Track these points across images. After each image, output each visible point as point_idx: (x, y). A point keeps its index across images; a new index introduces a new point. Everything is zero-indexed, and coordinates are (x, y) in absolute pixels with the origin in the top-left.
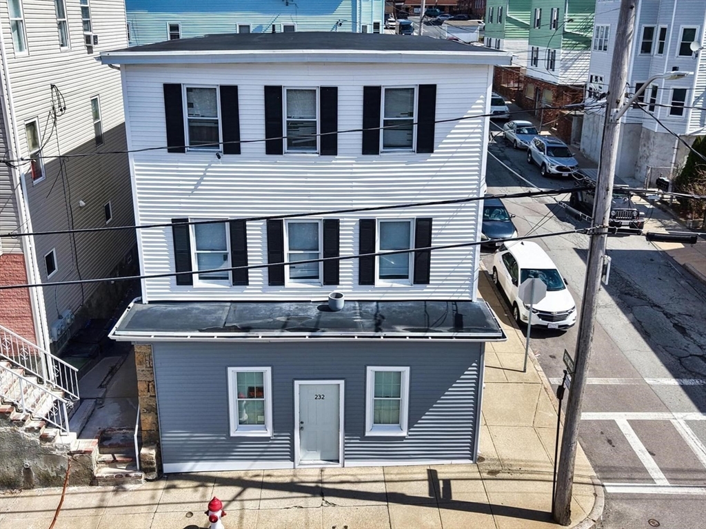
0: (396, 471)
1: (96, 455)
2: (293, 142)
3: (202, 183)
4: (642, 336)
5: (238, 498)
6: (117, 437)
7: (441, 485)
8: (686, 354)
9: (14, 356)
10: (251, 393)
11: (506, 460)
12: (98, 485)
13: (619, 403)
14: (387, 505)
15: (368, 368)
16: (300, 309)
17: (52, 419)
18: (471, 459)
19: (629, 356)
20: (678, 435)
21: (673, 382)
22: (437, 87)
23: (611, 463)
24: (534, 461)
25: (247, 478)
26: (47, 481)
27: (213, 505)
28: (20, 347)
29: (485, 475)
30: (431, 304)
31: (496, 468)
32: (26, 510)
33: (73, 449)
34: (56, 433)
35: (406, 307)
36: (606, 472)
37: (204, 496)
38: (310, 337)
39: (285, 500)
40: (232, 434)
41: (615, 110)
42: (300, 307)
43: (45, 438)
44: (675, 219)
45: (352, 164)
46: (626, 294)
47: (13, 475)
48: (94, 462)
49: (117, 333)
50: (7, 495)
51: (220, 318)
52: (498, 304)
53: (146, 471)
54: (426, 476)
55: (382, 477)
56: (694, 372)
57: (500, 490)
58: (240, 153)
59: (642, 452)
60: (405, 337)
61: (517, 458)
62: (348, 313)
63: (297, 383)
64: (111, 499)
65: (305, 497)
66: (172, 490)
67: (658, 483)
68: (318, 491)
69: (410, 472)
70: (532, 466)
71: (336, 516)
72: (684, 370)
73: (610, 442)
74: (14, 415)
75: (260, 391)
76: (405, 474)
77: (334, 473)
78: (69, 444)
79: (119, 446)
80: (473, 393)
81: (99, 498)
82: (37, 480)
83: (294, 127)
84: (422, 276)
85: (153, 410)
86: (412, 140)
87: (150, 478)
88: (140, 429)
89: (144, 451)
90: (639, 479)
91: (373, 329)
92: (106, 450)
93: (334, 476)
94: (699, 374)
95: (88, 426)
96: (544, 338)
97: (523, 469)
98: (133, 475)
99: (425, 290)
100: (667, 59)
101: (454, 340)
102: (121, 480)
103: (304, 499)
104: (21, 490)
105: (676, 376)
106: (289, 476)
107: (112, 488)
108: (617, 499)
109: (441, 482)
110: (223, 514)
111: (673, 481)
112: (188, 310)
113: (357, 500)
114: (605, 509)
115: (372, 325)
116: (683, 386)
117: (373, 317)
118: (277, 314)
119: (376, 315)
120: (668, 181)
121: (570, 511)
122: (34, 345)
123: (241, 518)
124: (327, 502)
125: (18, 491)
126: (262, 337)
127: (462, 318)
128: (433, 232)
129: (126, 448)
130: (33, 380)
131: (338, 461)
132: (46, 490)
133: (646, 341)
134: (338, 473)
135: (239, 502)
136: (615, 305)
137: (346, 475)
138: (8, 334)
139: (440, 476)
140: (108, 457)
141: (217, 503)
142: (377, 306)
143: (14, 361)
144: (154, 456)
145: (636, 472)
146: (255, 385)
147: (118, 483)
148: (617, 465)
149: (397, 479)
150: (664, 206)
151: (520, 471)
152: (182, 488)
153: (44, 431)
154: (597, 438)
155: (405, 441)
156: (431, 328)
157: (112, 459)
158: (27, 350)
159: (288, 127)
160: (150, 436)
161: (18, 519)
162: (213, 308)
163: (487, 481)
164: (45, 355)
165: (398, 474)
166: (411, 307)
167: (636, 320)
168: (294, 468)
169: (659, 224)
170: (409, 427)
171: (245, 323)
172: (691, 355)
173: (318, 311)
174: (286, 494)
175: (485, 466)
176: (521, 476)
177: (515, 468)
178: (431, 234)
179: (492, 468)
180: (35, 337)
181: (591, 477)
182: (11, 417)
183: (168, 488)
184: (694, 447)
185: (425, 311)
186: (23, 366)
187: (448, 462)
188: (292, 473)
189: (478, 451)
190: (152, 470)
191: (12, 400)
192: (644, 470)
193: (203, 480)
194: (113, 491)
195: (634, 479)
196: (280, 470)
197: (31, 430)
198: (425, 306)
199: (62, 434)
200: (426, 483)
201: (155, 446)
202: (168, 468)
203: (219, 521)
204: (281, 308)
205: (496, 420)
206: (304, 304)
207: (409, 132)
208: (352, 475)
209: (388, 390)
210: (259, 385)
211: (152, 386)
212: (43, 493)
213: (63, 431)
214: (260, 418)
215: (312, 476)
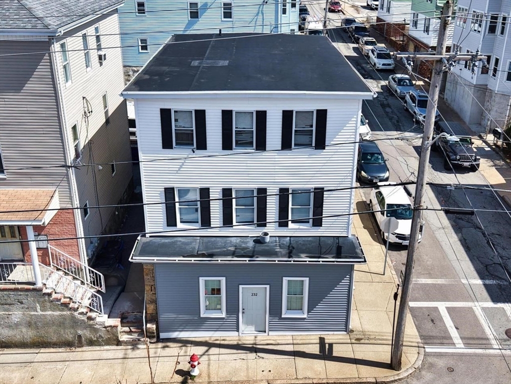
0: (300, 338)
1: (120, 328)
2: (239, 142)
3: (183, 167)
4: (465, 250)
5: (206, 354)
6: (131, 317)
7: (327, 346)
8: (491, 262)
9: (66, 268)
10: (213, 292)
11: (367, 332)
12: (121, 345)
13: (442, 296)
14: (294, 359)
15: (284, 278)
16: (243, 242)
17: (93, 307)
18: (346, 331)
19: (453, 264)
20: (475, 316)
21: (479, 282)
22: (328, 111)
23: (431, 334)
24: (384, 333)
25: (210, 342)
26: (91, 343)
27: (193, 358)
28: (71, 263)
29: (353, 341)
30: (323, 239)
31: (360, 337)
32: (81, 359)
33: (107, 324)
34: (96, 315)
35: (307, 241)
36: (427, 339)
37: (186, 352)
38: (249, 261)
39: (234, 355)
40: (202, 316)
41: (427, 142)
42: (242, 241)
43: (90, 318)
44: (504, 160)
45: (275, 156)
46: (459, 219)
47: (71, 339)
48: (119, 332)
49: (134, 258)
50: (68, 350)
51: (194, 248)
52: (371, 227)
53: (150, 337)
54: (318, 341)
55: (291, 342)
56: (493, 275)
57: (362, 350)
58: (206, 149)
59: (452, 327)
60: (306, 261)
61: (374, 330)
62: (272, 244)
63: (241, 287)
64: (131, 354)
65: (246, 353)
66: (166, 348)
67: (457, 346)
68: (254, 349)
69: (308, 338)
70: (383, 336)
71: (264, 365)
72: (488, 274)
73: (432, 321)
74: (72, 305)
75: (218, 291)
76: (306, 339)
77: (263, 339)
78: (104, 322)
79: (132, 322)
80: (347, 293)
81: (123, 353)
82: (85, 343)
83: (240, 134)
84: (318, 223)
85: (154, 302)
86: (312, 141)
87: (152, 341)
88: (146, 313)
89: (149, 325)
90: (446, 344)
91: (287, 256)
92: (125, 325)
93: (263, 340)
94: (497, 276)
95: (113, 311)
96: (400, 251)
97: (377, 337)
98: (142, 339)
99: (319, 230)
100: (506, 40)
101: (335, 263)
102: (135, 343)
103: (245, 354)
104: (75, 348)
105: (482, 277)
106: (236, 340)
107: (130, 347)
108: (431, 355)
109: (327, 345)
110: (199, 363)
111: (466, 345)
112: (175, 242)
113: (277, 356)
114: (423, 361)
115: (287, 253)
116: (485, 285)
117: (287, 248)
118: (229, 245)
119: (289, 247)
120: (500, 131)
121: (401, 363)
122: (79, 262)
123: (209, 365)
124: (259, 356)
125: (74, 349)
126: (221, 261)
127: (341, 249)
128: (324, 196)
129: (138, 324)
130: (79, 282)
131: (265, 332)
132: (90, 348)
133: (467, 254)
134: (265, 339)
135: (206, 356)
136: (451, 227)
137: (270, 340)
138: (63, 255)
139: (326, 341)
140: (127, 329)
141: (195, 357)
142: (290, 240)
143: (67, 271)
144: (155, 329)
145: (445, 339)
146: (216, 287)
147: (134, 344)
148: (435, 335)
149: (300, 343)
150: (497, 149)
151: (375, 339)
152: (172, 347)
153: (89, 314)
154: (425, 319)
155: (306, 320)
156: (322, 256)
157: (129, 330)
158: (75, 265)
159: (236, 134)
160: (152, 317)
161: (77, 364)
162: (189, 241)
163: (354, 345)
164: (85, 267)
165: (301, 340)
166: (310, 241)
167: (462, 238)
168: (239, 336)
169: (492, 163)
170: (308, 312)
171: (210, 251)
172: (494, 263)
173: (254, 243)
174: (235, 351)
175: (353, 335)
176: (375, 342)
177: (372, 337)
178: (323, 197)
179: (358, 337)
180: (79, 257)
181: (418, 343)
182: (70, 306)
183: (164, 347)
184: (484, 324)
185: (319, 244)
186: (71, 274)
187: (332, 333)
188: (237, 339)
189: (350, 327)
190: (154, 337)
191: (70, 296)
192: (451, 338)
193: (185, 343)
194: (131, 349)
195: (443, 344)
196: (231, 337)
197: (82, 313)
198: (320, 240)
199: (99, 315)
200: (318, 345)
201: (155, 323)
202: (163, 335)
203: (196, 367)
204: (231, 241)
205: (363, 307)
206: (245, 238)
207: (310, 136)
208: (273, 340)
209: (295, 291)
210: (218, 288)
211: (153, 288)
212: (89, 350)
213: (100, 314)
214: (218, 307)
215: (249, 340)
